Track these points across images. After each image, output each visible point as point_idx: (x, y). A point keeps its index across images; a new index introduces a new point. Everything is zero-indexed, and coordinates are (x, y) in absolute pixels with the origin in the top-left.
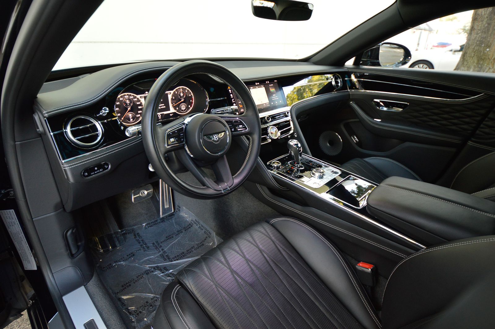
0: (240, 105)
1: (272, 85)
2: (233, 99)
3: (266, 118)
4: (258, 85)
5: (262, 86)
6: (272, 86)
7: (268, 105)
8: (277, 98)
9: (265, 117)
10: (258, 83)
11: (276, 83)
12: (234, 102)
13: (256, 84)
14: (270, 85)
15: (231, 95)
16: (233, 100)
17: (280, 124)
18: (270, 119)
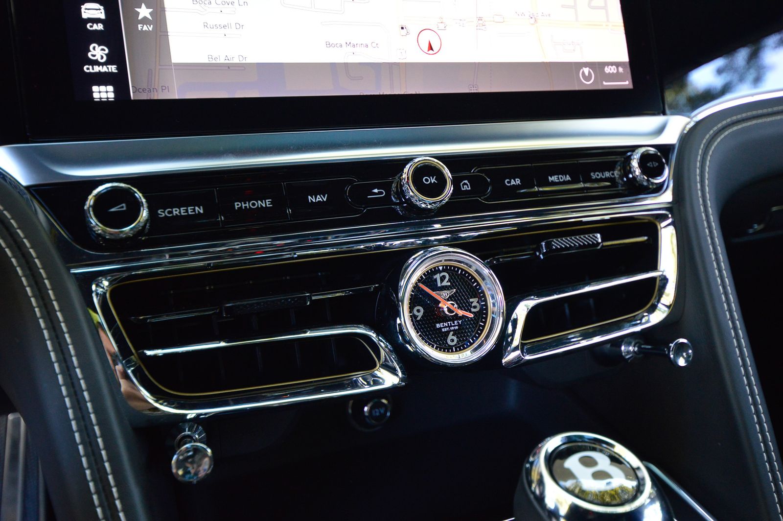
17: (557, 243)
18: (449, 189)
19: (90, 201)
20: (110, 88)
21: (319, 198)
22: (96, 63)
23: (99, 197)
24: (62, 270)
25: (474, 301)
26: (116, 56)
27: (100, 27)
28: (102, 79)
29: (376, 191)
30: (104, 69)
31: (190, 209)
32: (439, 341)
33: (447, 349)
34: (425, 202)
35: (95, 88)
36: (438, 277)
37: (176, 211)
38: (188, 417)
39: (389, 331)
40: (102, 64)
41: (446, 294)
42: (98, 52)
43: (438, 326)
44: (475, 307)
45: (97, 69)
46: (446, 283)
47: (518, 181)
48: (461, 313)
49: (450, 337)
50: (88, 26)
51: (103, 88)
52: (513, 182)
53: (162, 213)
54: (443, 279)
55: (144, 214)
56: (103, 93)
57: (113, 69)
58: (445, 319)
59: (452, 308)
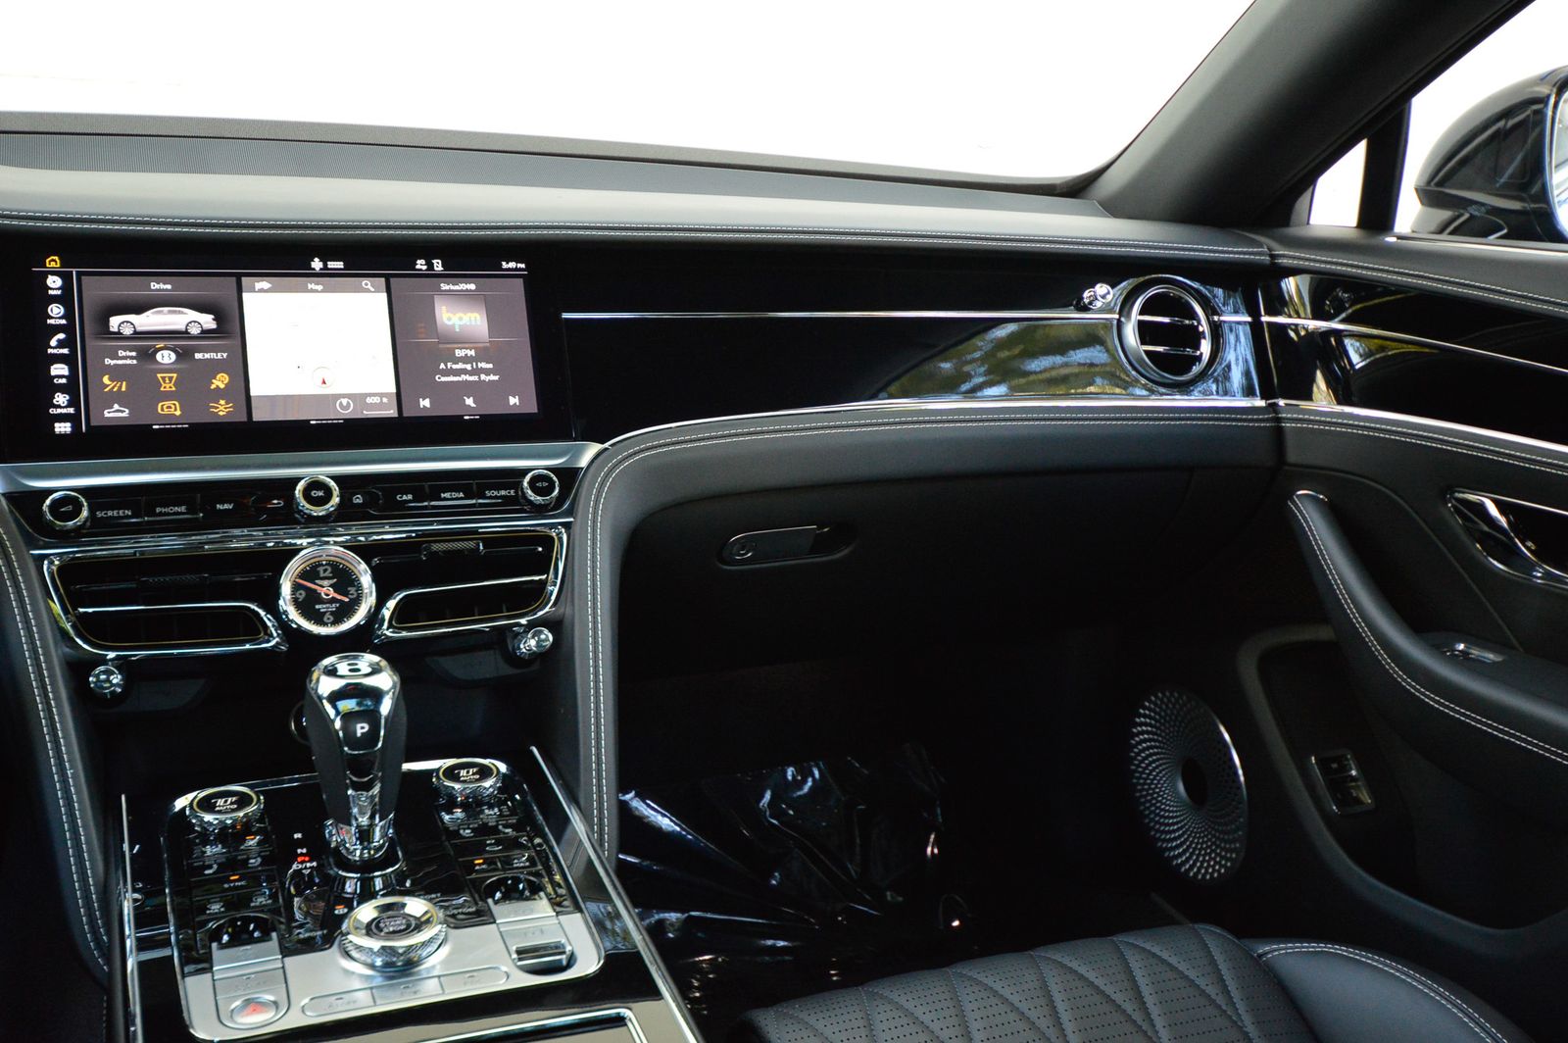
0: (106, 380)
1: (472, 287)
2: (61, 336)
3: (301, 486)
4: (326, 273)
5: (366, 283)
6: (466, 294)
7: (380, 406)
8: (487, 372)
9: (297, 480)
10: (340, 265)
11: (511, 275)
12: (65, 351)
13: (317, 264)
14: (444, 287)
15: (56, 310)
16: (53, 343)
17: (435, 547)
18: (336, 500)
19: (48, 502)
20: (68, 425)
21: (226, 506)
22: (59, 407)
23: (54, 502)
24: (24, 548)
25: (352, 590)
26: (73, 402)
27: (64, 381)
28: (63, 418)
29: (275, 501)
30: (64, 411)
31: (121, 512)
32: (318, 619)
33: (325, 624)
34: (319, 512)
35: (57, 425)
36: (321, 569)
37: (110, 513)
38: (108, 657)
39: (273, 609)
40: (64, 407)
41: (326, 583)
42: (61, 399)
43: (317, 607)
44: (352, 594)
45: (59, 411)
46: (327, 574)
47: (410, 497)
48: (339, 597)
49: (328, 615)
50: (55, 381)
51: (62, 424)
52: (405, 497)
53: (99, 514)
54: (325, 571)
55: (85, 513)
56: (63, 428)
57: (71, 410)
58: (322, 601)
59: (328, 592)
